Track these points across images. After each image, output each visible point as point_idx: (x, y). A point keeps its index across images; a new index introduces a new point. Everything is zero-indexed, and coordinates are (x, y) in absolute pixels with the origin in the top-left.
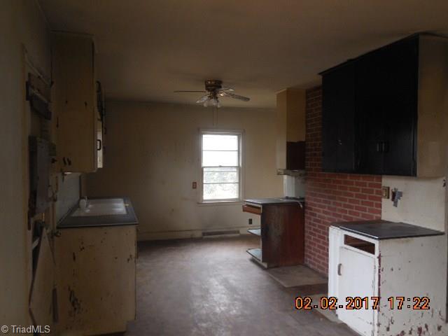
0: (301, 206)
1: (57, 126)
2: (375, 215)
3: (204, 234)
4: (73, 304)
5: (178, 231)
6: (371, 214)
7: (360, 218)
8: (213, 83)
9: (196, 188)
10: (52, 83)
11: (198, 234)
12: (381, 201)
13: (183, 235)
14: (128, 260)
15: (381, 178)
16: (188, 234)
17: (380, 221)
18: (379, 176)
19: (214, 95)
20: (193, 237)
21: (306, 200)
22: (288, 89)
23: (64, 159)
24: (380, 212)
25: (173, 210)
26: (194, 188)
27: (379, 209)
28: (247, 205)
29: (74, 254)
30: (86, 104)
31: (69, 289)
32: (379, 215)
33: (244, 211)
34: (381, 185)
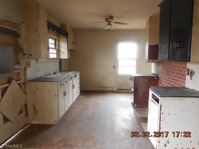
0: (156, 78)
1: (26, 40)
2: (183, 84)
3: (118, 90)
4: (35, 111)
5: (106, 87)
6: (181, 84)
7: (177, 85)
8: (108, 17)
9: (115, 68)
10: (23, 22)
11: (116, 89)
12: (186, 76)
13: (109, 89)
14: (55, 96)
15: (186, 63)
16: (111, 89)
17: (184, 88)
18: (186, 62)
19: (109, 24)
20: (113, 90)
21: (159, 76)
22: (150, 17)
23: (29, 54)
24: (185, 83)
25: (104, 78)
26: (114, 68)
27: (184, 81)
28: (131, 77)
29: (34, 92)
30: (36, 31)
31: (33, 105)
32: (184, 84)
33: (130, 79)
34: (186, 67)
